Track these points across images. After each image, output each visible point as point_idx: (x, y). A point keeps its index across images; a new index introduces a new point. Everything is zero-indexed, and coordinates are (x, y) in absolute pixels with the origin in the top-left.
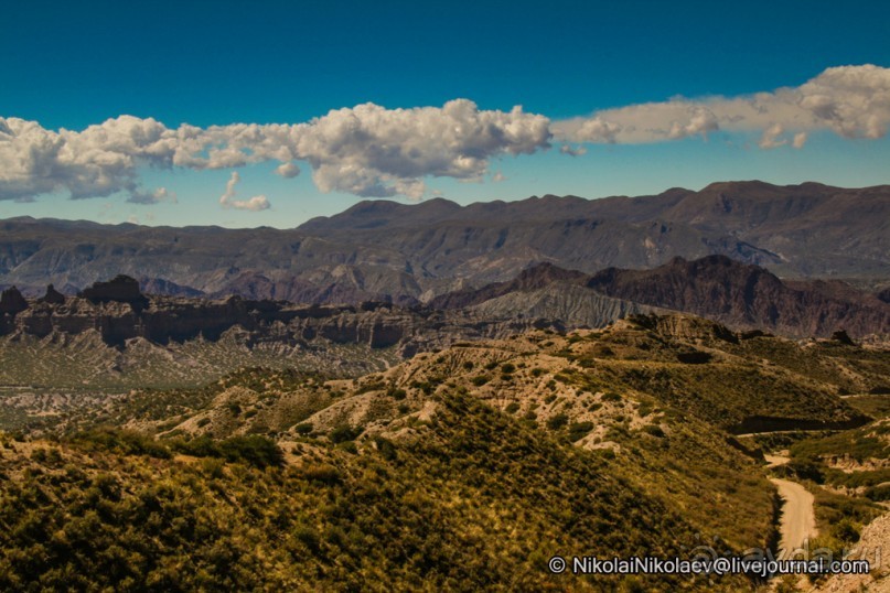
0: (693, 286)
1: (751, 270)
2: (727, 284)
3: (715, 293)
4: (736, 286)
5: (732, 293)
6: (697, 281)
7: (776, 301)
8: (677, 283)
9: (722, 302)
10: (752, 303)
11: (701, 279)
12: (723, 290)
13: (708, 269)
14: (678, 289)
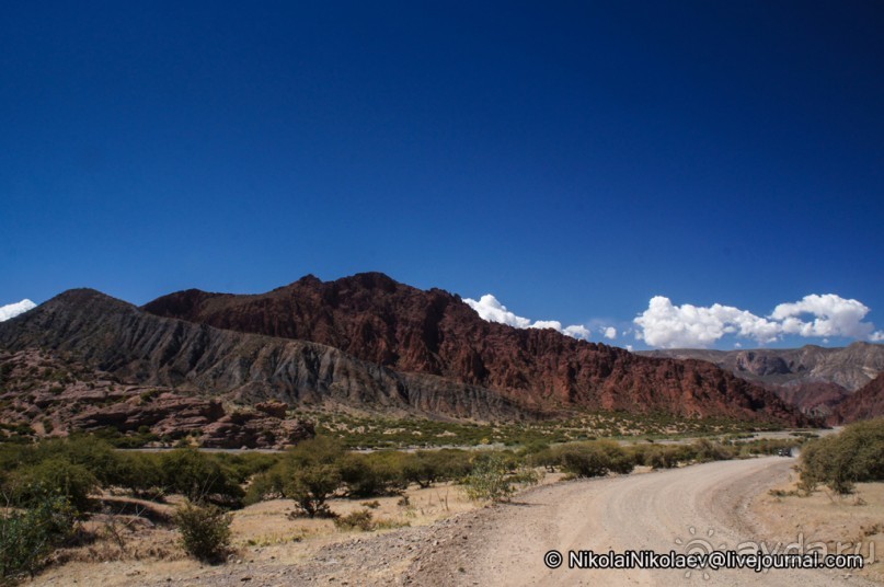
0: (330, 321)
1: (430, 298)
2: (391, 320)
3: (369, 333)
4: (406, 322)
5: (398, 335)
6: (337, 315)
7: (479, 347)
8: (302, 316)
9: (383, 345)
10: (436, 350)
11: (345, 311)
12: (384, 327)
13: (358, 294)
14: (302, 324)
